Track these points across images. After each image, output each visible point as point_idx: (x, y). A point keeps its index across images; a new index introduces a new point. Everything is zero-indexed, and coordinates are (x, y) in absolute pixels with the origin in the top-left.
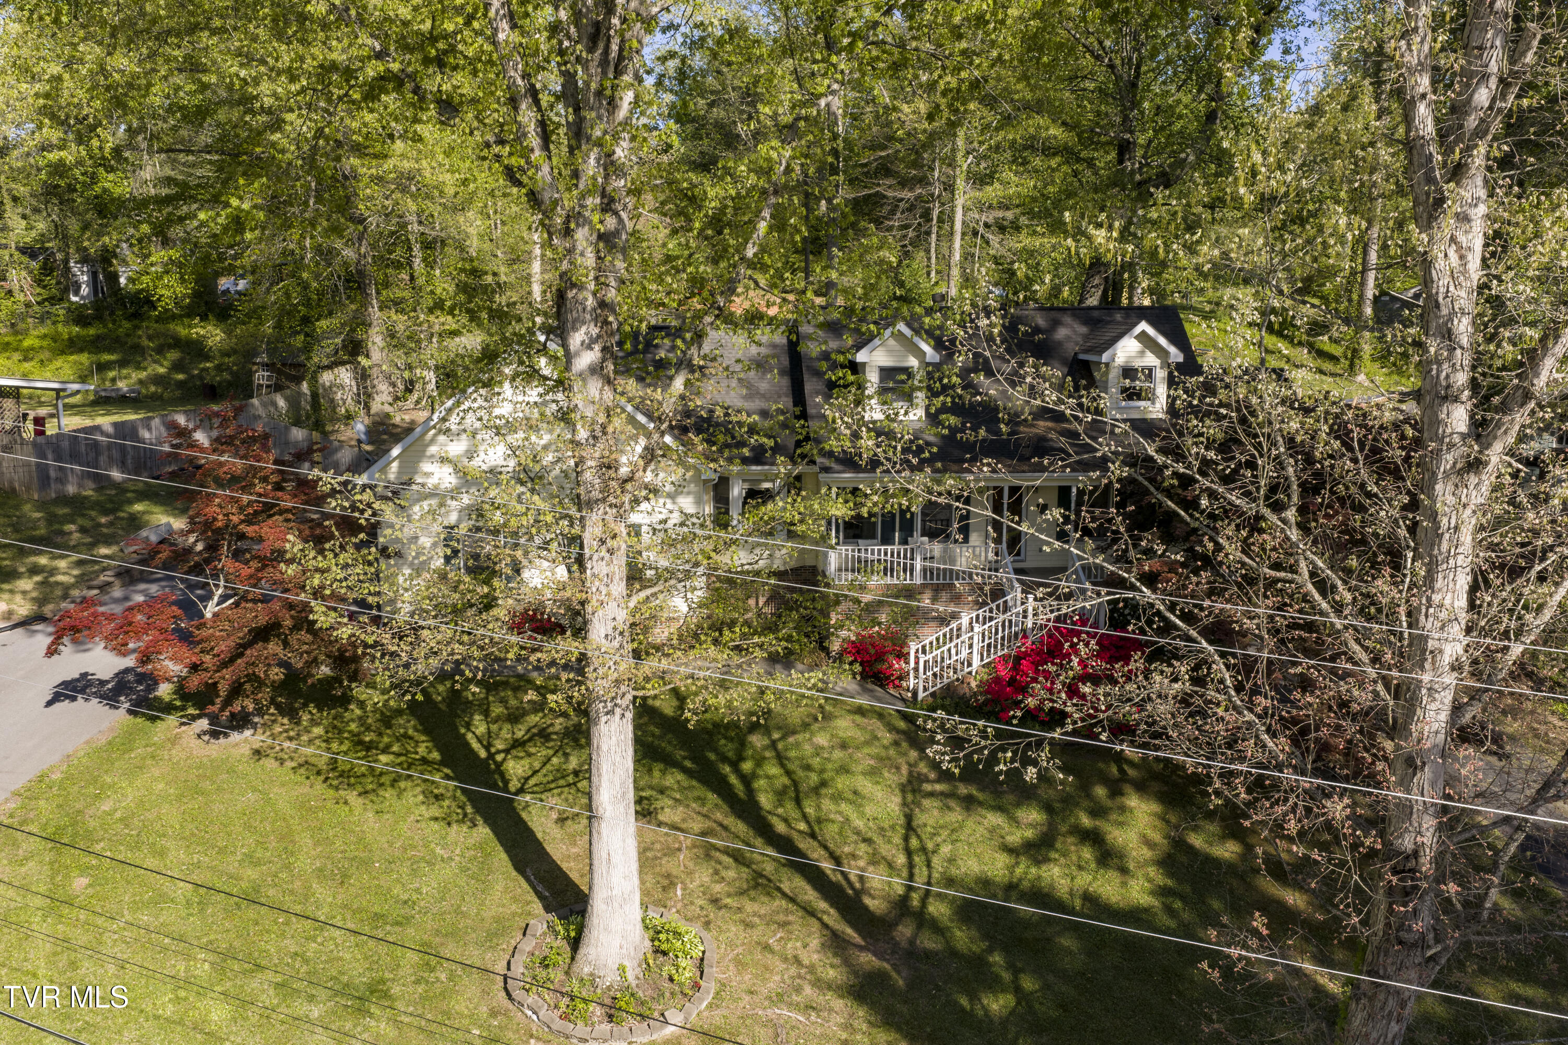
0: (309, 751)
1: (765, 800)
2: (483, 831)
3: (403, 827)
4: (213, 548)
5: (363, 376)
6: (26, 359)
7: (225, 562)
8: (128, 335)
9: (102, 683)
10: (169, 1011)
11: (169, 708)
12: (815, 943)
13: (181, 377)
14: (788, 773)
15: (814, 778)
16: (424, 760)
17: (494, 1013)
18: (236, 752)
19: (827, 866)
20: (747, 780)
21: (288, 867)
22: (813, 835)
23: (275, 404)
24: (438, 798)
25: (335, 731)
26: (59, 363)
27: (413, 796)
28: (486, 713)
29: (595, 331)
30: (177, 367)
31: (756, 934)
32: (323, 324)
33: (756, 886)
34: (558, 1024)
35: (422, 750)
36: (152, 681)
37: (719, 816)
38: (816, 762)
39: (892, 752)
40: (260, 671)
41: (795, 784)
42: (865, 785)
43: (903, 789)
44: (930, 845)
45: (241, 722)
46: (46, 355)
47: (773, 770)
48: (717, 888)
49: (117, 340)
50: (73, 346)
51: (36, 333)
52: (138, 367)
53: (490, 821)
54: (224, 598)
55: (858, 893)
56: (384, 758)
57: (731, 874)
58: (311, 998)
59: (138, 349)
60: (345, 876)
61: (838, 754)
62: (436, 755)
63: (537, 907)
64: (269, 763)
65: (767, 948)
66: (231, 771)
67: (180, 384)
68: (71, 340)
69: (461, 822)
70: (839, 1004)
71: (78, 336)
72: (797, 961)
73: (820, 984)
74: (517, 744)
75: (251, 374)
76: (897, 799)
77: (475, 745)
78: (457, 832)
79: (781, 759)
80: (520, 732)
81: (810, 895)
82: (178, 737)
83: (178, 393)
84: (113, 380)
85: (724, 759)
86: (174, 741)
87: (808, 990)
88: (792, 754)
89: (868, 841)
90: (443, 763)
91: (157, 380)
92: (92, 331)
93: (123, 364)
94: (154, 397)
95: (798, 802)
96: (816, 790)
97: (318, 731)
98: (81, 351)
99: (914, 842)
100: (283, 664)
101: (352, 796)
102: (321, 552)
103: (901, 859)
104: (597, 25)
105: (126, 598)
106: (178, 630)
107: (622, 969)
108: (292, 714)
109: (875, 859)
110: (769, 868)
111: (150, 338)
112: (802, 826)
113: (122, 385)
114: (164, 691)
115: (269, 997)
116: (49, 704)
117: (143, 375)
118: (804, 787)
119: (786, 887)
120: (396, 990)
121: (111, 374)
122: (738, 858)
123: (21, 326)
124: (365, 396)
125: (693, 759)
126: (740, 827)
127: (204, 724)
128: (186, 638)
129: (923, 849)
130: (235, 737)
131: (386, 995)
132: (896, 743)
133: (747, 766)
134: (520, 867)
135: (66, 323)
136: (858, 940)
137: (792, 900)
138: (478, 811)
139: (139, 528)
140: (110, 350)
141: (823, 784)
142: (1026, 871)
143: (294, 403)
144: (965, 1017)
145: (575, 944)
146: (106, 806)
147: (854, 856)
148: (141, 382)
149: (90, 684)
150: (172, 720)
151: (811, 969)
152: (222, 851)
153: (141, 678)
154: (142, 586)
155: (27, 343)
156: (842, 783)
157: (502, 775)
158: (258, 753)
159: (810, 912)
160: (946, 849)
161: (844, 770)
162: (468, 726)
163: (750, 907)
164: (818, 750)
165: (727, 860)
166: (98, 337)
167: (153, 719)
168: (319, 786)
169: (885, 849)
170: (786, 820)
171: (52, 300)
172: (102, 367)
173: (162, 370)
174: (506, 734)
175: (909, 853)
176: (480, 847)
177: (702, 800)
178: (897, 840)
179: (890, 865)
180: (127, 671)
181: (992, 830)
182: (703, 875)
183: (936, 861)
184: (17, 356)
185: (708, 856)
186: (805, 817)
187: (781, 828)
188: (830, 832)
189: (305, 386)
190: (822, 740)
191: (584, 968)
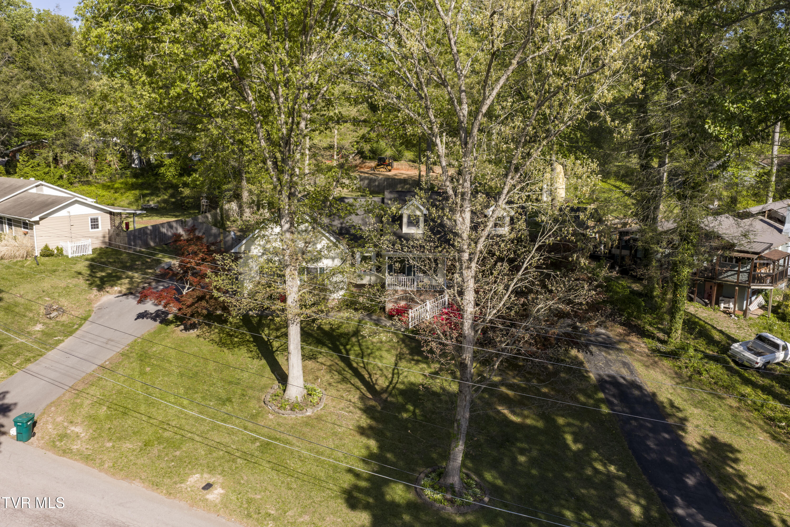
0: (213, 336)
1: (352, 357)
2: (264, 362)
3: (240, 359)
4: (186, 272)
5: (240, 207)
6: (116, 192)
7: (190, 277)
8: (153, 182)
9: (151, 314)
10: (173, 400)
11: (171, 322)
12: (357, 396)
13: (173, 200)
14: (361, 349)
15: (369, 351)
16: (248, 341)
17: (260, 407)
18: (192, 336)
19: (367, 376)
20: (347, 352)
21: (206, 368)
22: (364, 368)
23: (207, 217)
24: (251, 351)
25: (222, 331)
26: (128, 194)
27: (244, 350)
28: (269, 328)
29: (288, 219)
30: (172, 196)
31: (340, 393)
32: (225, 187)
33: (343, 381)
34: (277, 410)
35: (248, 337)
36: (166, 314)
37: (336, 361)
38: (371, 347)
39: (396, 345)
40: (199, 310)
41: (363, 353)
42: (385, 354)
43: (397, 356)
44: (400, 372)
45: (193, 326)
46: (122, 191)
47: (357, 348)
48: (332, 380)
49: (149, 184)
50: (133, 187)
51: (119, 181)
52: (157, 196)
53: (266, 359)
54: (189, 289)
55: (374, 384)
56: (236, 339)
57: (336, 377)
58: (210, 401)
59: (157, 189)
60: (222, 371)
61: (379, 344)
62: (252, 339)
63: (277, 382)
64: (202, 339)
65: (342, 397)
66: (190, 341)
67: (173, 203)
68: (132, 184)
69: (258, 358)
70: (359, 412)
71: (135, 183)
72: (350, 401)
73: (355, 407)
74: (277, 337)
75: (200, 200)
76: (394, 358)
77: (264, 337)
78: (256, 361)
79: (360, 345)
80: (279, 334)
81: (359, 384)
82: (175, 331)
83: (172, 207)
84: (148, 201)
85: (342, 344)
86: (174, 332)
87: (351, 408)
88: (364, 344)
89: (381, 370)
90: (253, 342)
91: (165, 201)
92: (140, 181)
93: (151, 194)
94: (164, 208)
95: (362, 358)
96: (369, 355)
97: (216, 330)
98: (136, 189)
99: (396, 371)
100: (207, 309)
101: (225, 350)
102: (217, 276)
103: (390, 376)
104: (287, 141)
105: (157, 288)
106: (175, 298)
107: (296, 397)
108: (210, 326)
109: (382, 375)
110: (348, 376)
111: (162, 184)
112: (362, 365)
113: (152, 204)
114: (170, 317)
115: (199, 400)
116: (136, 319)
117: (159, 199)
118: (365, 354)
119: (352, 381)
120: (234, 400)
121: (147, 198)
122: (340, 373)
123: (113, 178)
124: (241, 213)
125: (332, 344)
126: (342, 364)
127: (182, 327)
128: (178, 300)
129: (398, 373)
130: (191, 331)
131: (231, 401)
132: (398, 342)
133: (348, 347)
134: (273, 372)
135: (130, 177)
136: (370, 396)
137: (353, 385)
138: (262, 355)
139: (161, 263)
140: (147, 189)
141: (371, 353)
142: (428, 382)
143: (214, 216)
144: (396, 417)
145: (284, 391)
146: (154, 349)
147: (376, 374)
148: (158, 202)
149: (148, 314)
150: (172, 326)
151: (354, 403)
152: (187, 363)
153: (163, 312)
154: (161, 284)
155: (116, 186)
156: (377, 353)
157: (271, 346)
158: (198, 336)
159: (358, 388)
160: (405, 374)
161: (379, 349)
162: (263, 331)
163: (340, 386)
164: (373, 343)
165: (336, 373)
166: (142, 184)
167: (167, 325)
168: (216, 347)
169: (385, 372)
170: (357, 363)
171: (126, 168)
172: (144, 196)
173: (166, 197)
174: (274, 334)
175: (393, 374)
176: (262, 366)
177: (332, 356)
178: (391, 370)
179: (386, 377)
180: (158, 310)
181: (421, 369)
182: (328, 377)
183: (401, 376)
184: (112, 191)
185: (330, 372)
186: (363, 362)
187: (355, 365)
188: (370, 367)
189: (218, 211)
190: (375, 340)
191: (286, 396)
